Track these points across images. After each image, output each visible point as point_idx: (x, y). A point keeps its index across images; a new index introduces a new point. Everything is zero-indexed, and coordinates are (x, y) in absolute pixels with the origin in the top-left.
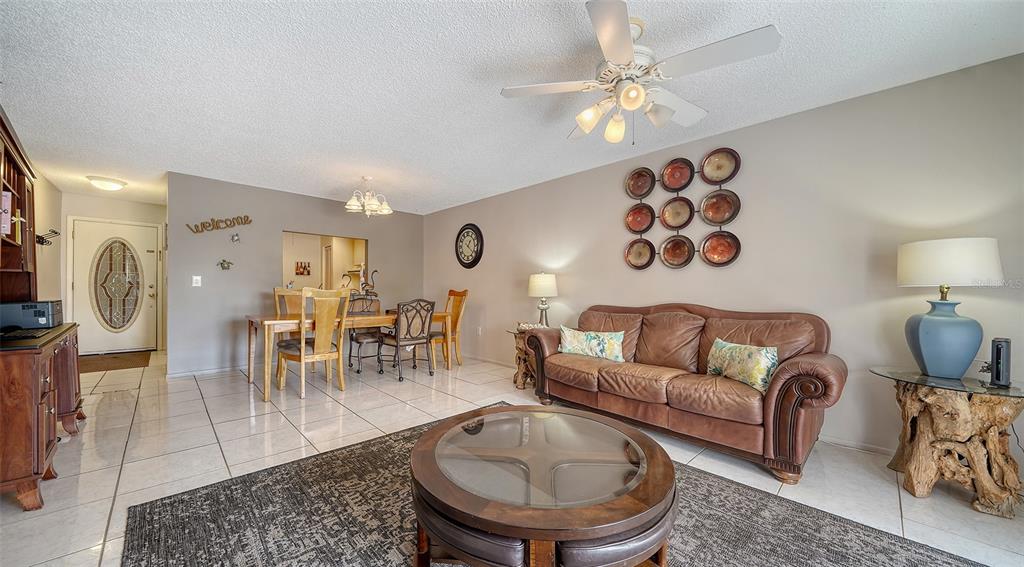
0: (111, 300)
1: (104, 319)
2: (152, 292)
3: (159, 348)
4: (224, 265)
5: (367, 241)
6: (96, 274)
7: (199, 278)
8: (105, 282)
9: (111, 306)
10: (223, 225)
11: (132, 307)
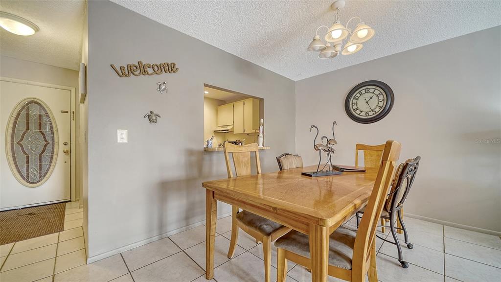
0: (28, 157)
1: (21, 175)
2: (67, 148)
3: (73, 199)
4: (151, 118)
5: (262, 100)
6: (13, 132)
7: (125, 132)
8: (22, 139)
9: (28, 162)
10: (150, 71)
11: (47, 162)
